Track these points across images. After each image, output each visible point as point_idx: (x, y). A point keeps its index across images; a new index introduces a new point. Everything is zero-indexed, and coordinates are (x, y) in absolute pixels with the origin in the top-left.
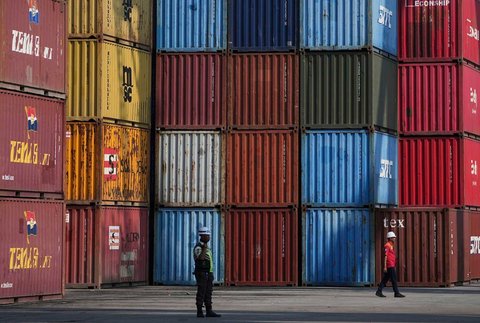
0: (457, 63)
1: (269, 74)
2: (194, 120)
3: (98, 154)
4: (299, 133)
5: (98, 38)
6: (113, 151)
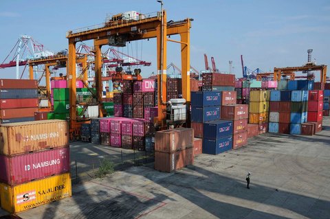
0: (318, 101)
2: (275, 110)
3: (259, 117)
4: (290, 113)
5: (259, 102)
6: (261, 117)
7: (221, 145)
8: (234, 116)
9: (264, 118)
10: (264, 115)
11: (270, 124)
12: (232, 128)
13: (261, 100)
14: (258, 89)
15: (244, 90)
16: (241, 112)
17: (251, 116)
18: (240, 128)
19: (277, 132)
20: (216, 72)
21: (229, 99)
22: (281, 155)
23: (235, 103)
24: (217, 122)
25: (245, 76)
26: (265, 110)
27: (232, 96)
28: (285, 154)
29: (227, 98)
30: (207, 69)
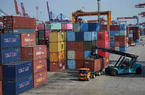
0: (104, 40)
1: (80, 44)
2: (71, 49)
3: (58, 56)
4: (84, 51)
5: (58, 42)
6: (60, 55)
7: (21, 86)
8: (33, 56)
9: (62, 56)
10: (63, 53)
11: (68, 61)
12: (32, 68)
13: (59, 41)
14: (58, 31)
15: (46, 32)
16: (40, 52)
17: (51, 55)
18: (39, 67)
19: (74, 68)
20: (26, 16)
21: (29, 40)
22: (76, 89)
23: (34, 44)
24: (16, 64)
25: (51, 20)
26: (63, 49)
27: (31, 38)
28: (80, 88)
29: (27, 40)
30: (18, 13)
